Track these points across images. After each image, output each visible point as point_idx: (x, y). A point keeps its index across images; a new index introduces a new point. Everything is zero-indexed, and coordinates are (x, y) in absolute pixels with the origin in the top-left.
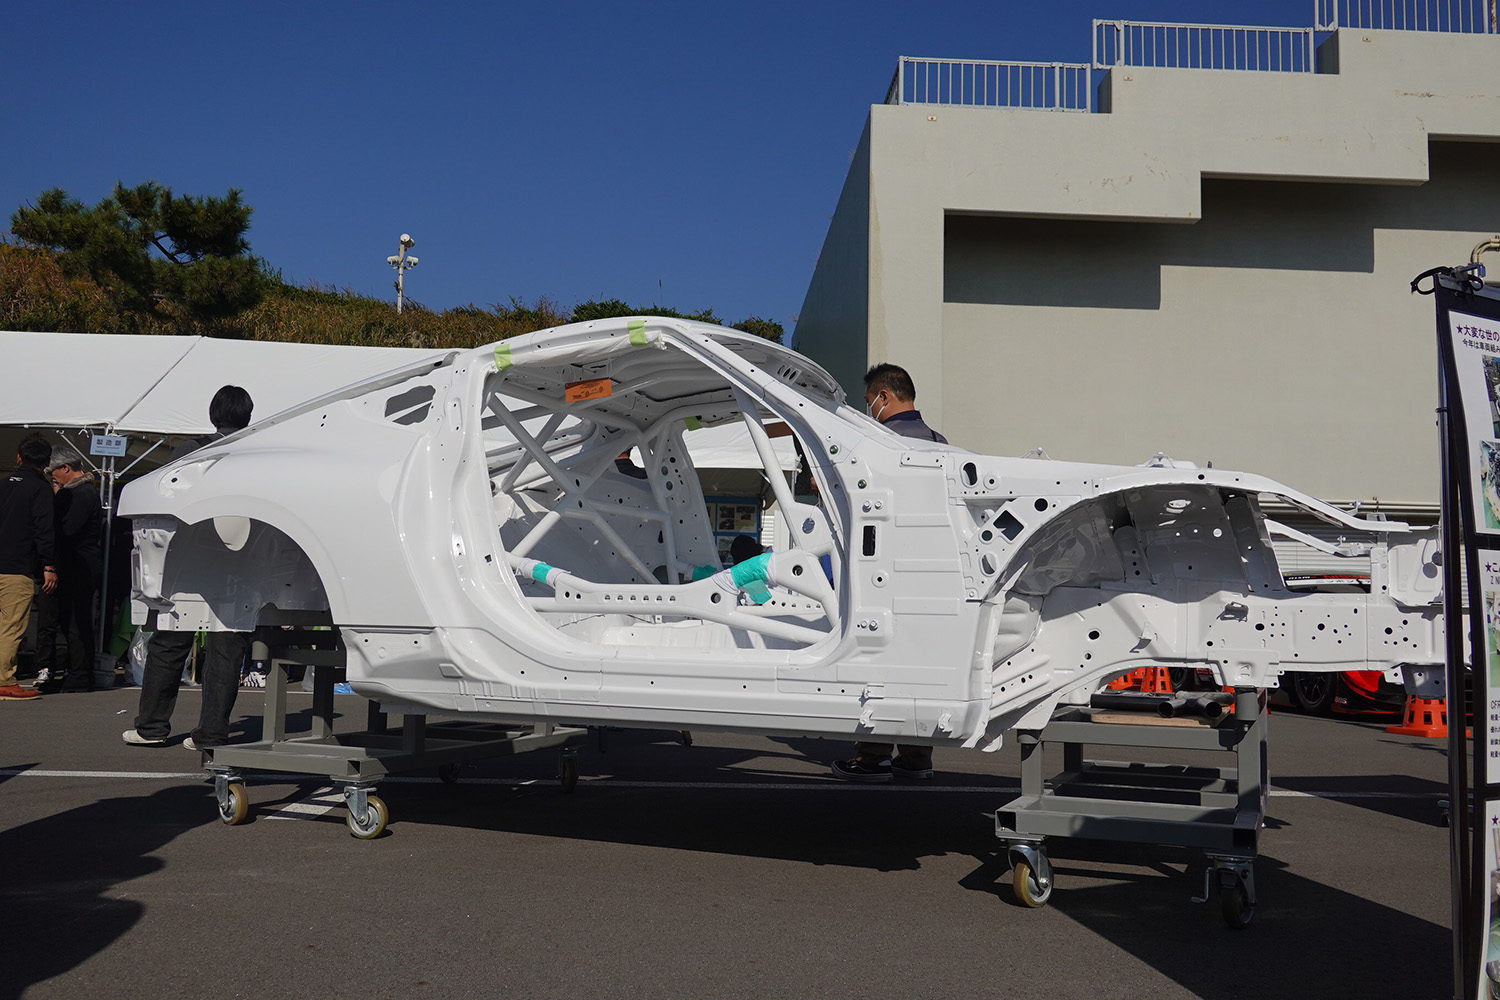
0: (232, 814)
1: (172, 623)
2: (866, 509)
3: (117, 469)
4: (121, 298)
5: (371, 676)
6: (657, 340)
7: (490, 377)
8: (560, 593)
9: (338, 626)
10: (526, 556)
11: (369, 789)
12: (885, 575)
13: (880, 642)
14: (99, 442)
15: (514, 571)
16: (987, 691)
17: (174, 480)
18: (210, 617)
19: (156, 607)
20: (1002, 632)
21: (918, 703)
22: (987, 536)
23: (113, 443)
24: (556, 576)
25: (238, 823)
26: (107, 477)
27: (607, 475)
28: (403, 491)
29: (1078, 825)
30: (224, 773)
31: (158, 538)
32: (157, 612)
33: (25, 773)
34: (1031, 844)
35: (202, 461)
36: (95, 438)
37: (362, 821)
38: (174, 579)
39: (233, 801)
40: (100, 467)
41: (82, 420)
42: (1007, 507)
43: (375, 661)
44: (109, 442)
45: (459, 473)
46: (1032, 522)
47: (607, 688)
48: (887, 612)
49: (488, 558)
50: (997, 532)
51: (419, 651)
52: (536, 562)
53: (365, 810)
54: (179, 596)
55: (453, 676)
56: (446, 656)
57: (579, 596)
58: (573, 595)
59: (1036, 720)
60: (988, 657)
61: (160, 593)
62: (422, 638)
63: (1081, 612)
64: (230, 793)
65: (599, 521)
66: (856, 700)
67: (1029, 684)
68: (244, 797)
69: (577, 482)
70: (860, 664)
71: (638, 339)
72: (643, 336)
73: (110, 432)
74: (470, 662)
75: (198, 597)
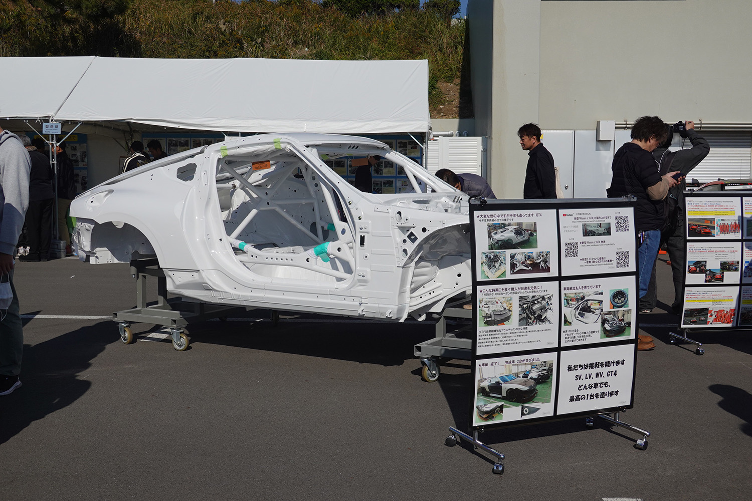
0: (127, 340)
1: (96, 261)
2: (361, 229)
3: (58, 141)
4: (46, 14)
5: (177, 288)
6: (285, 148)
7: (219, 160)
8: (249, 254)
9: (162, 268)
10: (236, 239)
11: (180, 331)
12: (368, 255)
13: (366, 281)
14: (47, 127)
15: (231, 245)
16: (408, 300)
17: (92, 202)
18: (111, 257)
19: (89, 254)
20: (414, 276)
21: (380, 305)
22: (405, 241)
23: (54, 127)
24: (248, 247)
25: (129, 344)
26: (53, 145)
27: (289, 179)
28: (185, 213)
29: (443, 352)
30: (122, 323)
31: (87, 227)
32: (90, 256)
33: (37, 317)
34: (427, 358)
35: (103, 192)
36: (44, 124)
37: (178, 344)
38: (95, 243)
39: (127, 335)
40: (48, 140)
41: (37, 114)
42: (412, 230)
43: (178, 283)
44: (52, 126)
45: (208, 204)
46: (421, 236)
47: (267, 296)
48: (368, 270)
49: (221, 240)
50: (408, 240)
51: (194, 279)
52: (240, 242)
53: (179, 339)
54: (98, 249)
55: (208, 289)
56: (205, 281)
57: (256, 257)
58: (254, 257)
59: (437, 309)
60: (408, 288)
61: (90, 249)
62: (195, 274)
63: (455, 266)
64: (125, 331)
65: (278, 209)
66: (358, 304)
67: (433, 295)
68: (130, 332)
69: (266, 193)
70: (359, 289)
71: (278, 147)
72: (280, 146)
73: (52, 121)
74: (214, 284)
75: (106, 249)
